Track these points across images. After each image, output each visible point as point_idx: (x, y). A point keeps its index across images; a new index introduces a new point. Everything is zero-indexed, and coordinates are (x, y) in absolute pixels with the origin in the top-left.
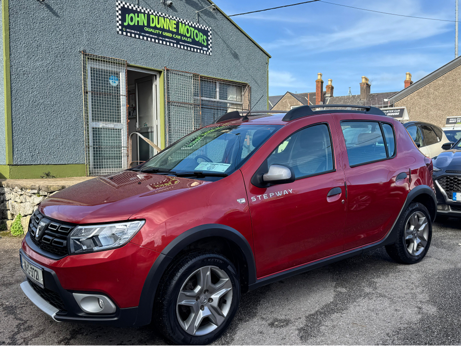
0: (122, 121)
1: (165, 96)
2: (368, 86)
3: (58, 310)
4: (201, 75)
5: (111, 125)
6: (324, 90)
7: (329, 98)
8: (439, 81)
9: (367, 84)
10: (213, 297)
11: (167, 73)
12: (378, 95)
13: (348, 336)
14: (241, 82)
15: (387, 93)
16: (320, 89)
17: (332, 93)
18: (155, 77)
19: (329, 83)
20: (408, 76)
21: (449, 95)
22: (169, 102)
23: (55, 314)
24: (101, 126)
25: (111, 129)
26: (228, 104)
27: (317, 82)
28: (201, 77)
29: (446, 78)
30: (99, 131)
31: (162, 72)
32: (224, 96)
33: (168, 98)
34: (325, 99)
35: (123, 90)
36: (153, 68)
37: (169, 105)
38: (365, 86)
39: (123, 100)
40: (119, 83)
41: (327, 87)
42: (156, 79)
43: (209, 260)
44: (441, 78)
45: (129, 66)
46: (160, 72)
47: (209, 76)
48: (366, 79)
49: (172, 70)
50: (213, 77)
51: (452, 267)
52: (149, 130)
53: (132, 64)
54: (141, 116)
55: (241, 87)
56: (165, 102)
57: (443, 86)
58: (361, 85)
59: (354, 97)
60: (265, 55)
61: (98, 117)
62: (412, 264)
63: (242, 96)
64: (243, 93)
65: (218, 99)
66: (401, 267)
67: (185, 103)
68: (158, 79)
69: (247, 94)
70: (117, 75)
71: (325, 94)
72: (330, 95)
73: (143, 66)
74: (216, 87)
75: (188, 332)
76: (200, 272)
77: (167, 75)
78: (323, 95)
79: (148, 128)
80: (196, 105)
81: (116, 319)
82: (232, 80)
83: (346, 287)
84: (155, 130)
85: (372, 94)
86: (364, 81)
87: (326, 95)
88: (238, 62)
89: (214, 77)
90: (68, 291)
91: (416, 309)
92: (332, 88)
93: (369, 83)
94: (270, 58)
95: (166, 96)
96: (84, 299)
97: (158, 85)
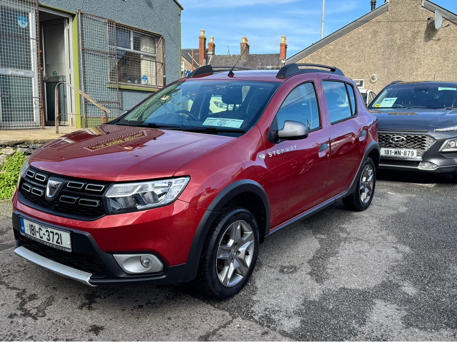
0: (33, 68)
1: (79, 42)
2: (248, 46)
3: (91, 275)
4: (117, 21)
5: (21, 73)
6: (207, 47)
7: (211, 56)
8: (330, 46)
9: (247, 45)
10: (240, 249)
11: (81, 17)
12: (256, 56)
13: (354, 276)
14: (155, 32)
15: (265, 55)
16: (203, 46)
17: (214, 51)
18: (67, 20)
19: (211, 41)
20: (283, 39)
21: (338, 59)
22: (83, 50)
23: (89, 278)
24: (10, 73)
25: (23, 77)
26: (142, 56)
27: (200, 38)
28: (117, 24)
29: (336, 43)
30: (9, 79)
31: (75, 15)
32: (137, 47)
33: (83, 45)
34: (207, 57)
35: (33, 33)
36: (66, 10)
37: (84, 53)
38: (245, 46)
39: (33, 45)
40: (29, 24)
41: (209, 44)
42: (68, 23)
43: (240, 215)
44: (332, 43)
45: (40, 6)
46: (73, 16)
47: (124, 24)
48: (246, 40)
49: (86, 14)
50: (127, 25)
51: (396, 212)
52: (61, 80)
53: (43, 4)
54: (48, 63)
55: (155, 38)
56: (79, 49)
57: (334, 50)
58: (241, 45)
59: (234, 56)
60: (177, 6)
61: (8, 62)
62: (362, 211)
63: (155, 47)
64: (156, 45)
65: (132, 50)
66: (356, 214)
67: (99, 52)
68: (71, 23)
69: (161, 46)
70: (26, 14)
71: (207, 52)
72: (212, 53)
73: (56, 7)
74: (130, 36)
75: (223, 284)
76: (233, 227)
77: (81, 20)
78: (206, 51)
79: (58, 77)
80: (111, 55)
81: (164, 277)
82: (146, 30)
83: (324, 234)
84: (68, 79)
85: (251, 55)
86: (244, 41)
87: (209, 53)
88: (152, 11)
89: (129, 25)
90: (107, 252)
91: (393, 249)
92: (214, 46)
93: (248, 43)
94: (182, 9)
95: (81, 43)
96: (128, 261)
97: (71, 30)
